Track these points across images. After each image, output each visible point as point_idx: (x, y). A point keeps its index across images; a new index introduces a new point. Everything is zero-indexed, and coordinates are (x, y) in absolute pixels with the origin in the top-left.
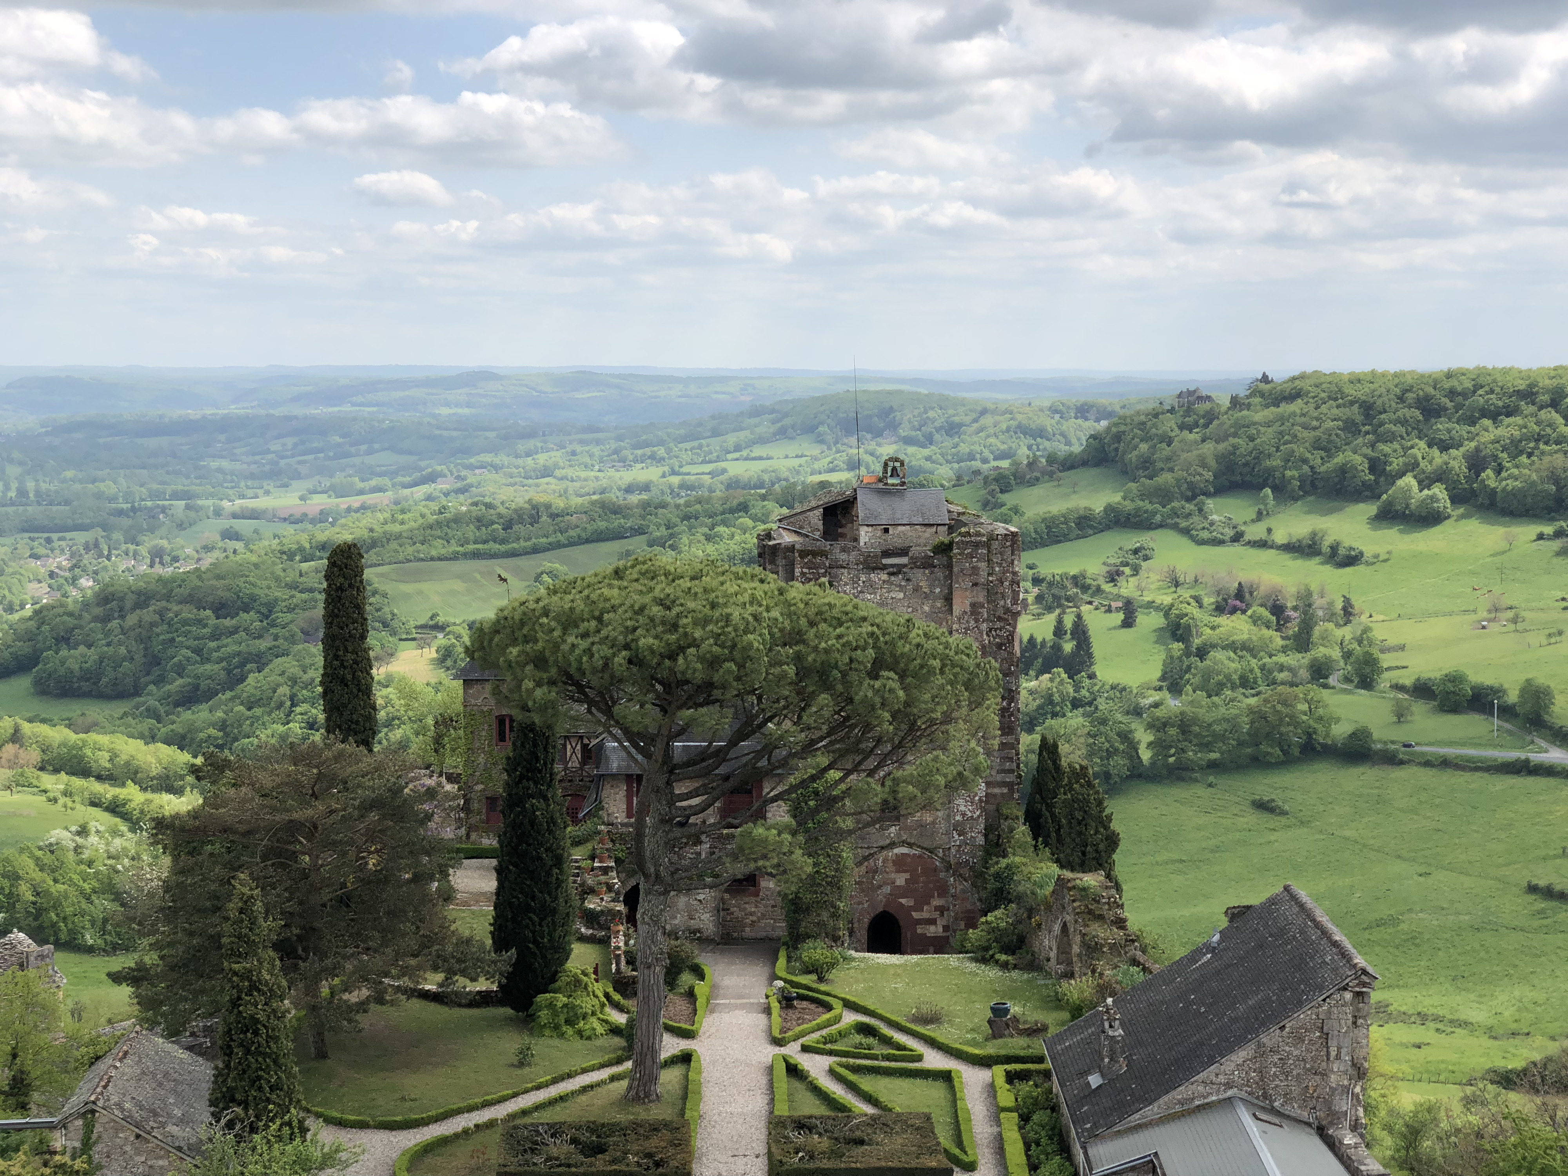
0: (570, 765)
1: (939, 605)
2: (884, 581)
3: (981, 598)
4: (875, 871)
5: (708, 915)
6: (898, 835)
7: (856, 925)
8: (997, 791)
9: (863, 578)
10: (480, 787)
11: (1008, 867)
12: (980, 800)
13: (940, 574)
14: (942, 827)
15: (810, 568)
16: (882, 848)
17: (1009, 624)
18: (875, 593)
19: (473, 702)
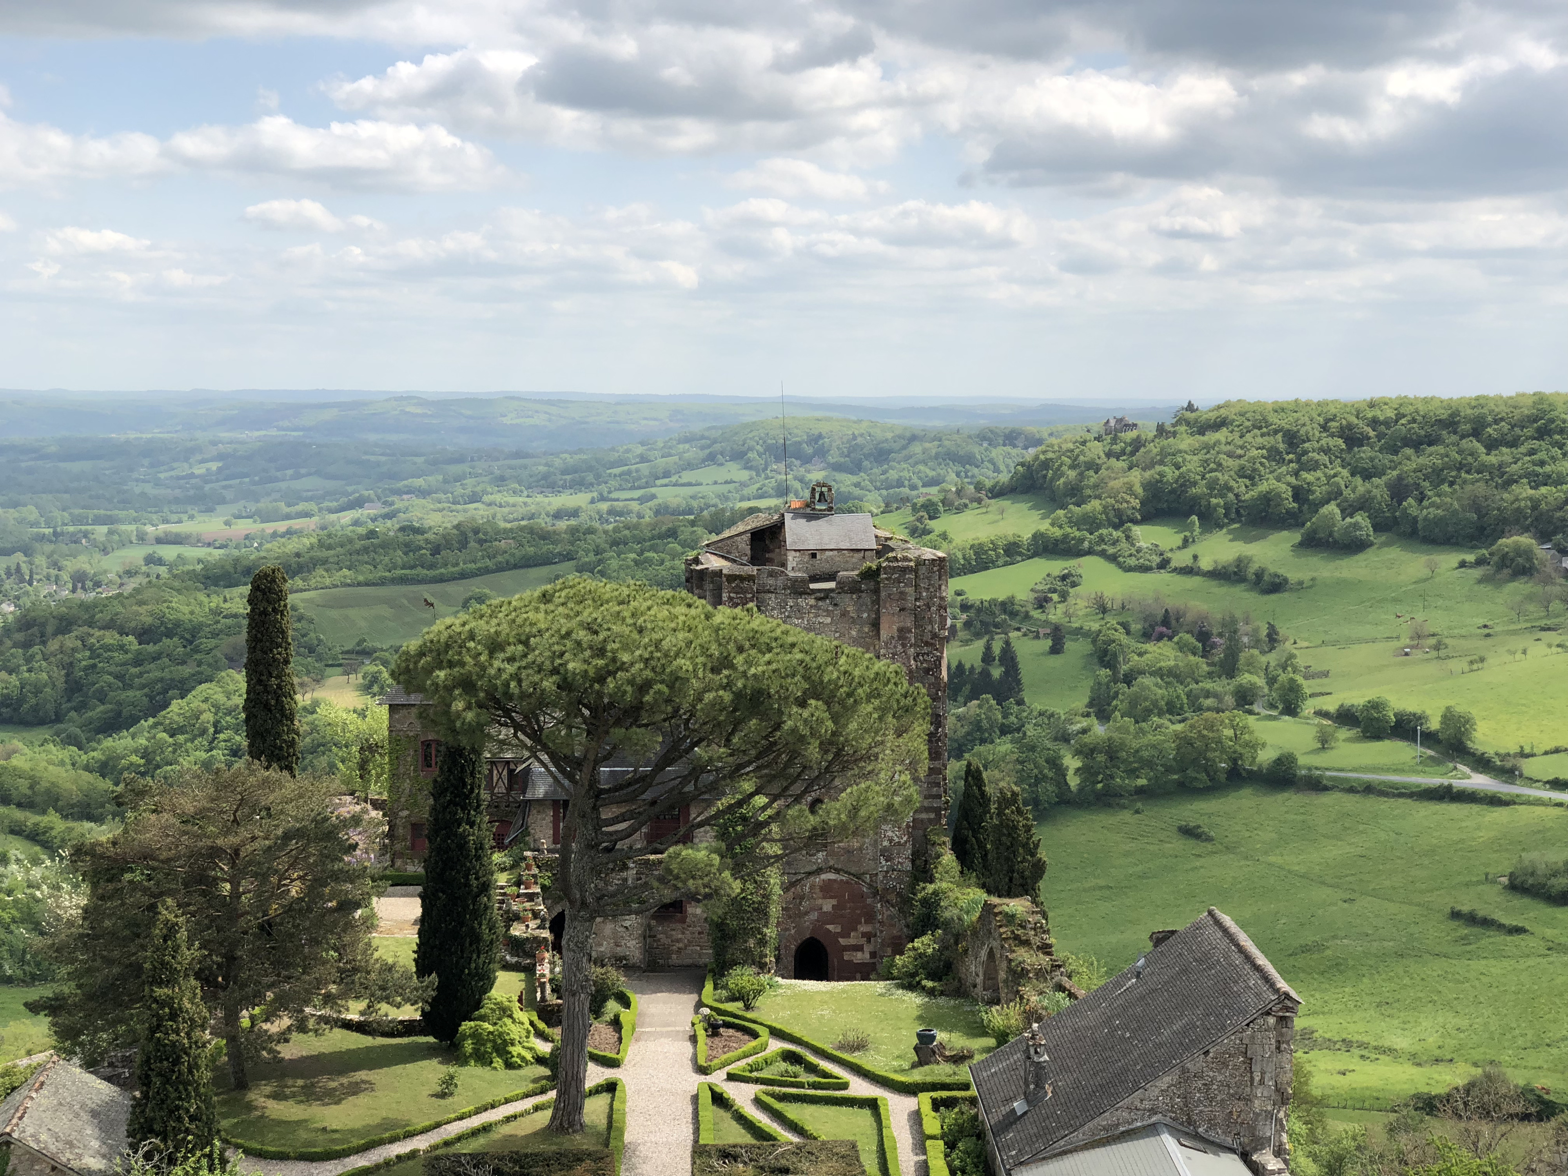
0: (496, 791)
1: (866, 630)
2: (811, 606)
3: (909, 623)
4: (802, 898)
5: (634, 942)
6: (826, 861)
7: (783, 952)
8: (924, 816)
9: (791, 603)
10: (405, 813)
11: (935, 893)
12: (908, 826)
13: (867, 598)
14: (870, 852)
15: (737, 593)
16: (809, 874)
17: (937, 649)
18: (803, 618)
19: (399, 726)
